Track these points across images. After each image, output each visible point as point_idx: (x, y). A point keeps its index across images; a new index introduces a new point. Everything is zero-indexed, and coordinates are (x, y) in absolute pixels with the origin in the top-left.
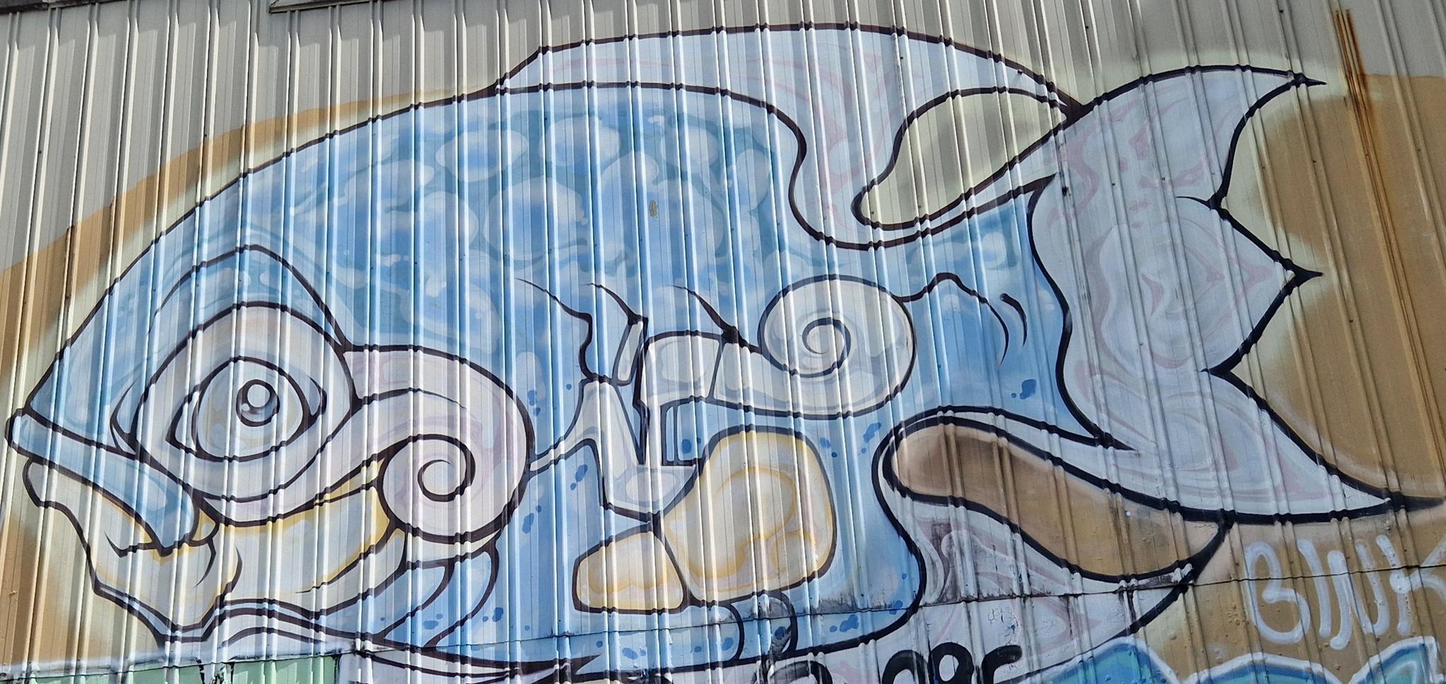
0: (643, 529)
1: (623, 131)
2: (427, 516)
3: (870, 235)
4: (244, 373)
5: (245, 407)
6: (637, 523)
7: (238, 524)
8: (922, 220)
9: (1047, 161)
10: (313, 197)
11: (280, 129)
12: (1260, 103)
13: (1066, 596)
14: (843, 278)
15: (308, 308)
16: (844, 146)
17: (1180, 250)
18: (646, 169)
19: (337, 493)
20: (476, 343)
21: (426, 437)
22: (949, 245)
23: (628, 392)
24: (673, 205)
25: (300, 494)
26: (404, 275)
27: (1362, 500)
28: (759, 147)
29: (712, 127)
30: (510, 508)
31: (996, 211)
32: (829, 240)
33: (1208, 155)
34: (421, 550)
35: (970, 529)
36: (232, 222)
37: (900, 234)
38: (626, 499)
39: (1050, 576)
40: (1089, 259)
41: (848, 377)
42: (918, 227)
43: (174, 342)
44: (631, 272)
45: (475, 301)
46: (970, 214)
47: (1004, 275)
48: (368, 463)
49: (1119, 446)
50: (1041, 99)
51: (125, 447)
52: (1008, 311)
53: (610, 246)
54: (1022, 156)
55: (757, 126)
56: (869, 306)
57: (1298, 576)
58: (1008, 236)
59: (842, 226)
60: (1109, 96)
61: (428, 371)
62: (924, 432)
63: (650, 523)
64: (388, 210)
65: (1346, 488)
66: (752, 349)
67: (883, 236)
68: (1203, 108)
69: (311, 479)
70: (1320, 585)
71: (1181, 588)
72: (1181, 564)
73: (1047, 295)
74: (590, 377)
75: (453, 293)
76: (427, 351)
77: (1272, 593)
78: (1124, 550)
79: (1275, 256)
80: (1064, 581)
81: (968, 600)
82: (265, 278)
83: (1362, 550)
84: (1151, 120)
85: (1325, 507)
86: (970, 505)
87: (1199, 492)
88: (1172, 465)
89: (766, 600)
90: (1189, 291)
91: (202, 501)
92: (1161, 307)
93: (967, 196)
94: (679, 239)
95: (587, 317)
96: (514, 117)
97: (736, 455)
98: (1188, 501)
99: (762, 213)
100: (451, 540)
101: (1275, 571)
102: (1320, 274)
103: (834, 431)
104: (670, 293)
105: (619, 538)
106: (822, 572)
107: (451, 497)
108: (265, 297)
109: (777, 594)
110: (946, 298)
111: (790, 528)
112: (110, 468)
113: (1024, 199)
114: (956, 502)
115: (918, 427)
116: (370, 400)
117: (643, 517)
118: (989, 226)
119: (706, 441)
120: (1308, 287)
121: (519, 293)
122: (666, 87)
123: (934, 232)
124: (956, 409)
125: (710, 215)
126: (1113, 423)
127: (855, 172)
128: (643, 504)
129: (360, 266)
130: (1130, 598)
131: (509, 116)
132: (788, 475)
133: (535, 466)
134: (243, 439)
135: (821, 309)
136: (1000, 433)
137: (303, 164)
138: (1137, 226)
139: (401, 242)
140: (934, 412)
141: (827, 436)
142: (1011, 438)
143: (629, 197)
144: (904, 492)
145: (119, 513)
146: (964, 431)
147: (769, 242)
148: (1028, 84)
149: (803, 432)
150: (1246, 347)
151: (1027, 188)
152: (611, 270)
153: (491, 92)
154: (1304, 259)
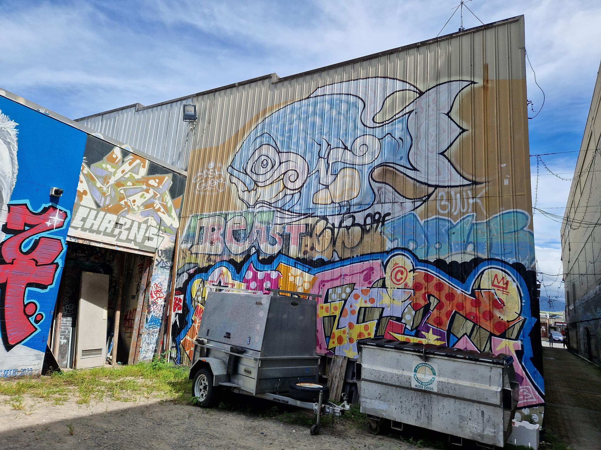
0: (326, 188)
1: (331, 105)
2: (290, 185)
3: (375, 125)
4: (263, 158)
5: (263, 165)
6: (325, 187)
7: (260, 187)
8: (386, 121)
9: (413, 106)
10: (276, 122)
11: (272, 109)
12: (462, 89)
13: (402, 203)
14: (369, 135)
15: (274, 145)
16: (373, 105)
17: (438, 126)
18: (334, 112)
19: (276, 181)
20: (301, 151)
21: (291, 170)
22: (390, 126)
23: (326, 160)
24: (339, 120)
25: (270, 181)
26: (290, 137)
27: (467, 182)
28: (356, 106)
29: (348, 102)
30: (304, 184)
31: (401, 118)
32: (367, 127)
33: (448, 102)
34: (289, 192)
35: (385, 188)
36: (263, 128)
37: (381, 124)
38: (324, 182)
39: (399, 199)
40: (418, 129)
41: (366, 157)
42: (385, 123)
43: (253, 152)
44: (329, 135)
45: (301, 142)
46: (395, 119)
47: (401, 133)
48: (281, 175)
49: (418, 170)
50: (414, 91)
51: (244, 172)
52: (400, 141)
53: (325, 130)
54: (408, 106)
55: (356, 102)
56: (373, 141)
57: (449, 199)
58: (403, 124)
59: (370, 123)
60: (429, 90)
61: (292, 157)
62: (379, 168)
63: (327, 187)
64: (288, 124)
65: (464, 179)
66: (350, 151)
67: (378, 125)
68: (449, 91)
69: (272, 178)
70: (454, 201)
71: (425, 201)
72: (425, 196)
73: (409, 137)
74: (320, 157)
75: (298, 140)
76: (293, 153)
77: (443, 203)
78: (415, 193)
79: (459, 126)
80: (401, 199)
81: (382, 203)
82: (267, 139)
83: (464, 193)
84: (437, 95)
85: (458, 184)
86: (385, 183)
87: (432, 181)
88: (428, 175)
89: (345, 202)
90: (438, 135)
91: (255, 182)
92: (432, 139)
93: (395, 115)
94: (339, 127)
95: (320, 145)
96: (312, 103)
97: (344, 173)
98: (430, 183)
99: (355, 121)
100: (293, 190)
101: (445, 197)
102: (468, 130)
103: (362, 168)
104: (336, 139)
105: (321, 190)
106: (356, 197)
107: (294, 182)
108: (267, 143)
109: (348, 201)
110: (388, 138)
111: (351, 188)
112: (242, 176)
113: (407, 115)
114: (383, 183)
115: (378, 167)
116: (283, 163)
117: (326, 186)
118: (399, 122)
119: (339, 170)
120: (465, 134)
121: (309, 140)
122: (340, 94)
123: (388, 124)
124: (386, 163)
125: (345, 122)
126: (417, 165)
127: (374, 111)
128: (326, 183)
129: (283, 136)
130: (414, 203)
131: (311, 103)
132: (352, 177)
133: (309, 176)
134: (262, 171)
135: (364, 142)
136: (394, 168)
137: (275, 115)
138: (430, 120)
139: (290, 131)
140: (382, 164)
141: (361, 169)
142: (396, 169)
143: (331, 119)
144: (374, 181)
145: (243, 184)
146: (387, 167)
147: (355, 127)
148: (412, 88)
149: (357, 168)
150: (448, 148)
151: (408, 113)
152: (326, 135)
153: (308, 98)
154: (465, 127)
